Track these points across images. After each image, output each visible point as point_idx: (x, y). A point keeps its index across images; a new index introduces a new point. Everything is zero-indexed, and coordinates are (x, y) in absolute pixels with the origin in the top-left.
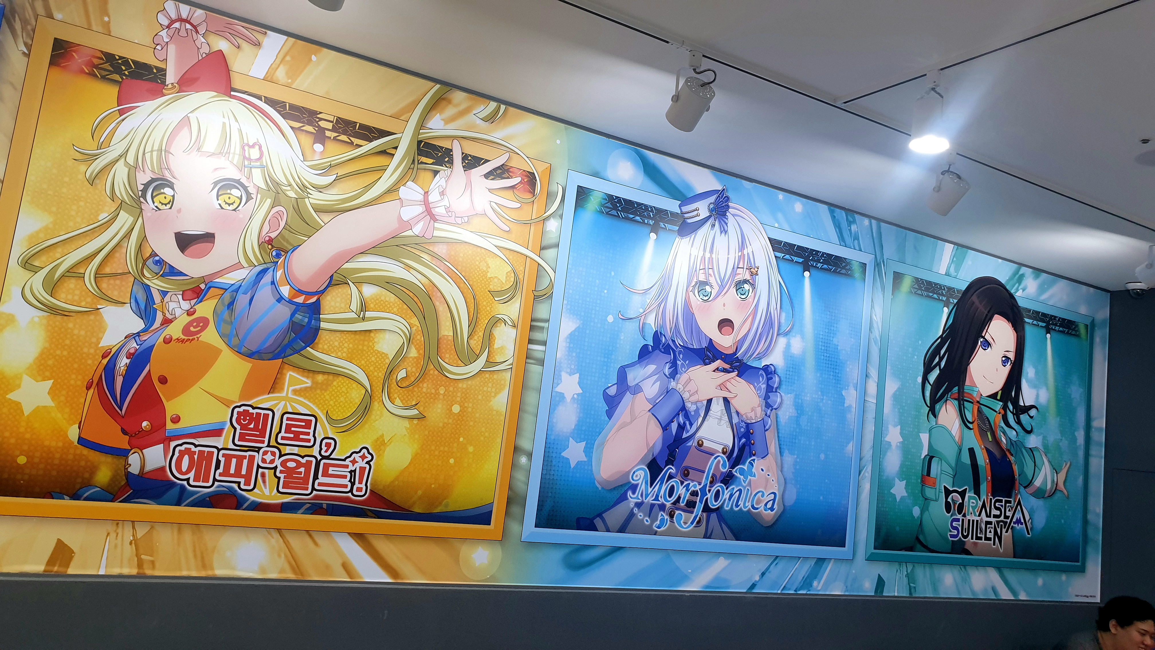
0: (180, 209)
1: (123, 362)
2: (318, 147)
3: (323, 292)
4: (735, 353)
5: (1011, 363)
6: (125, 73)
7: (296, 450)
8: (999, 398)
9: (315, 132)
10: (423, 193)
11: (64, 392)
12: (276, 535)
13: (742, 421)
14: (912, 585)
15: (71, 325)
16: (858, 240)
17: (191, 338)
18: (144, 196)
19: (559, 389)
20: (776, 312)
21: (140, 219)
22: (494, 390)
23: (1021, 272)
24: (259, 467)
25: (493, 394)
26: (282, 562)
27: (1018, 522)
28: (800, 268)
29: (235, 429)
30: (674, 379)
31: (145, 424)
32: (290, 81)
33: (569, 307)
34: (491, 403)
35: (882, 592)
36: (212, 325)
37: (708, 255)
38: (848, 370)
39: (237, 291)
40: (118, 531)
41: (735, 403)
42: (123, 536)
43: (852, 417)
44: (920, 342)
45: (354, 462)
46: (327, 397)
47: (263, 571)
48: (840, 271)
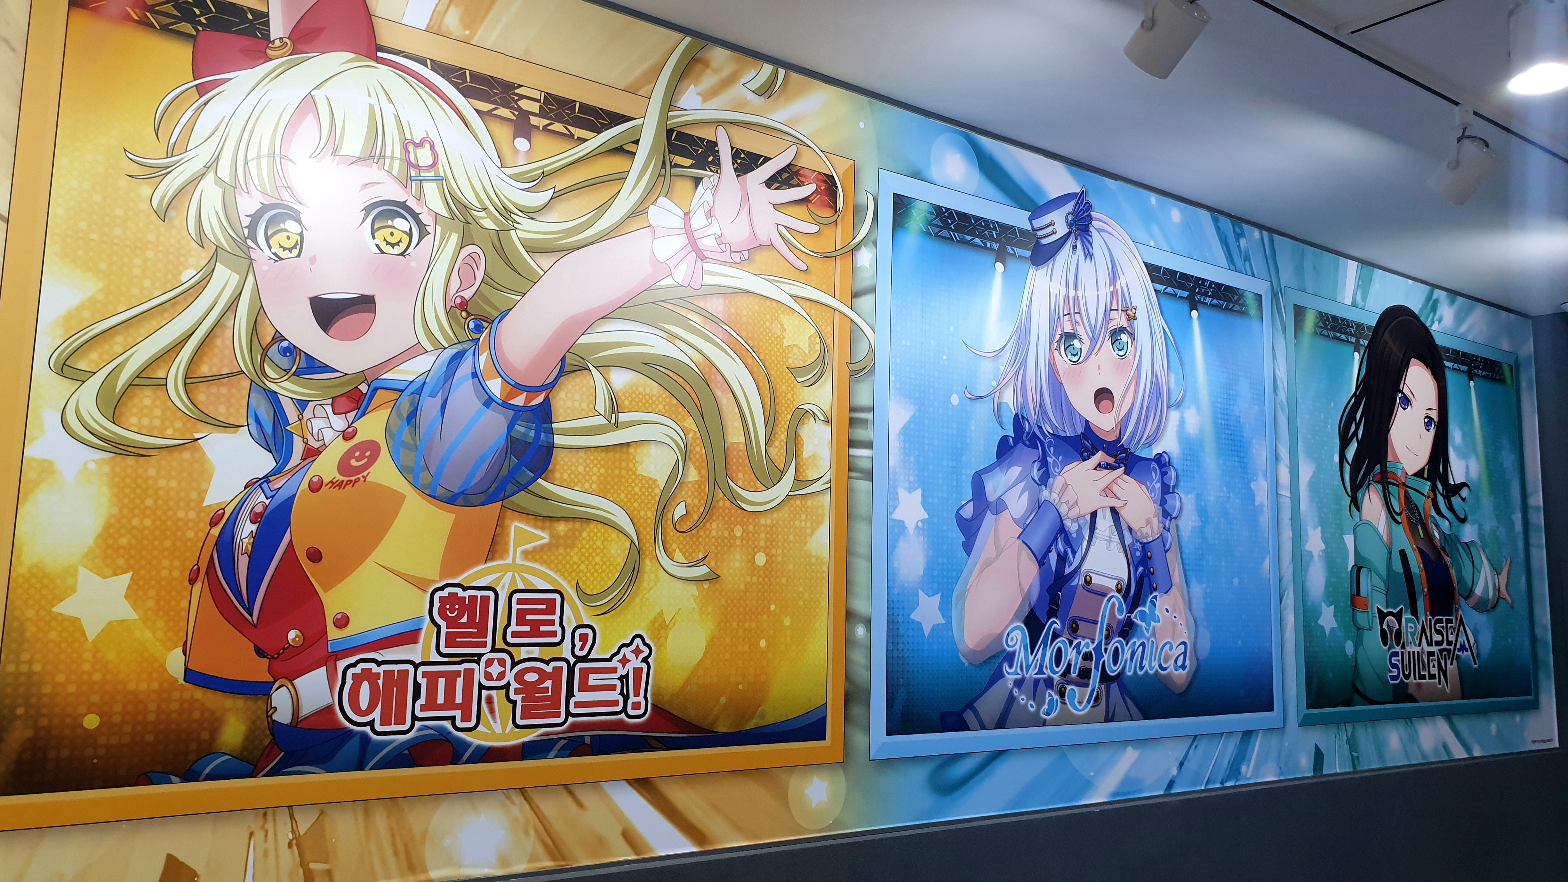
0: (315, 256)
1: (246, 530)
2: (522, 144)
3: (552, 386)
4: (1119, 439)
5: (1435, 425)
6: (200, 20)
7: (535, 652)
8: (1426, 476)
9: (515, 118)
10: (681, 214)
11: (152, 593)
12: (518, 799)
13: (1137, 541)
14: (1355, 754)
15: (152, 472)
16: (1250, 261)
17: (353, 478)
18: (253, 236)
19: (897, 515)
20: (1163, 373)
21: (250, 278)
22: (809, 524)
23: (1434, 297)
24: (481, 687)
25: (808, 531)
26: (532, 843)
27: (1463, 648)
28: (1185, 306)
29: (438, 627)
30: (1046, 486)
31: (292, 635)
32: (467, 32)
33: (898, 385)
34: (808, 545)
35: (1321, 769)
36: (384, 453)
37: (1072, 293)
38: (1254, 451)
39: (419, 392)
40: (266, 827)
41: (1126, 514)
42: (275, 835)
43: (1265, 519)
44: (1332, 404)
45: (624, 661)
46: (576, 559)
47: (504, 861)
48: (1233, 306)
